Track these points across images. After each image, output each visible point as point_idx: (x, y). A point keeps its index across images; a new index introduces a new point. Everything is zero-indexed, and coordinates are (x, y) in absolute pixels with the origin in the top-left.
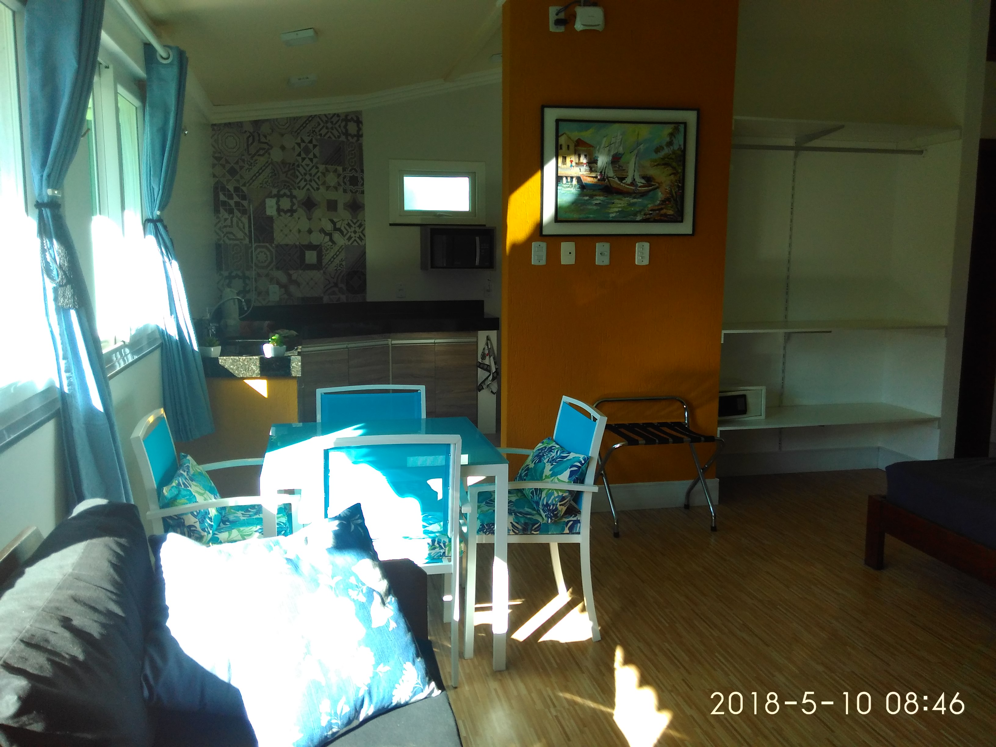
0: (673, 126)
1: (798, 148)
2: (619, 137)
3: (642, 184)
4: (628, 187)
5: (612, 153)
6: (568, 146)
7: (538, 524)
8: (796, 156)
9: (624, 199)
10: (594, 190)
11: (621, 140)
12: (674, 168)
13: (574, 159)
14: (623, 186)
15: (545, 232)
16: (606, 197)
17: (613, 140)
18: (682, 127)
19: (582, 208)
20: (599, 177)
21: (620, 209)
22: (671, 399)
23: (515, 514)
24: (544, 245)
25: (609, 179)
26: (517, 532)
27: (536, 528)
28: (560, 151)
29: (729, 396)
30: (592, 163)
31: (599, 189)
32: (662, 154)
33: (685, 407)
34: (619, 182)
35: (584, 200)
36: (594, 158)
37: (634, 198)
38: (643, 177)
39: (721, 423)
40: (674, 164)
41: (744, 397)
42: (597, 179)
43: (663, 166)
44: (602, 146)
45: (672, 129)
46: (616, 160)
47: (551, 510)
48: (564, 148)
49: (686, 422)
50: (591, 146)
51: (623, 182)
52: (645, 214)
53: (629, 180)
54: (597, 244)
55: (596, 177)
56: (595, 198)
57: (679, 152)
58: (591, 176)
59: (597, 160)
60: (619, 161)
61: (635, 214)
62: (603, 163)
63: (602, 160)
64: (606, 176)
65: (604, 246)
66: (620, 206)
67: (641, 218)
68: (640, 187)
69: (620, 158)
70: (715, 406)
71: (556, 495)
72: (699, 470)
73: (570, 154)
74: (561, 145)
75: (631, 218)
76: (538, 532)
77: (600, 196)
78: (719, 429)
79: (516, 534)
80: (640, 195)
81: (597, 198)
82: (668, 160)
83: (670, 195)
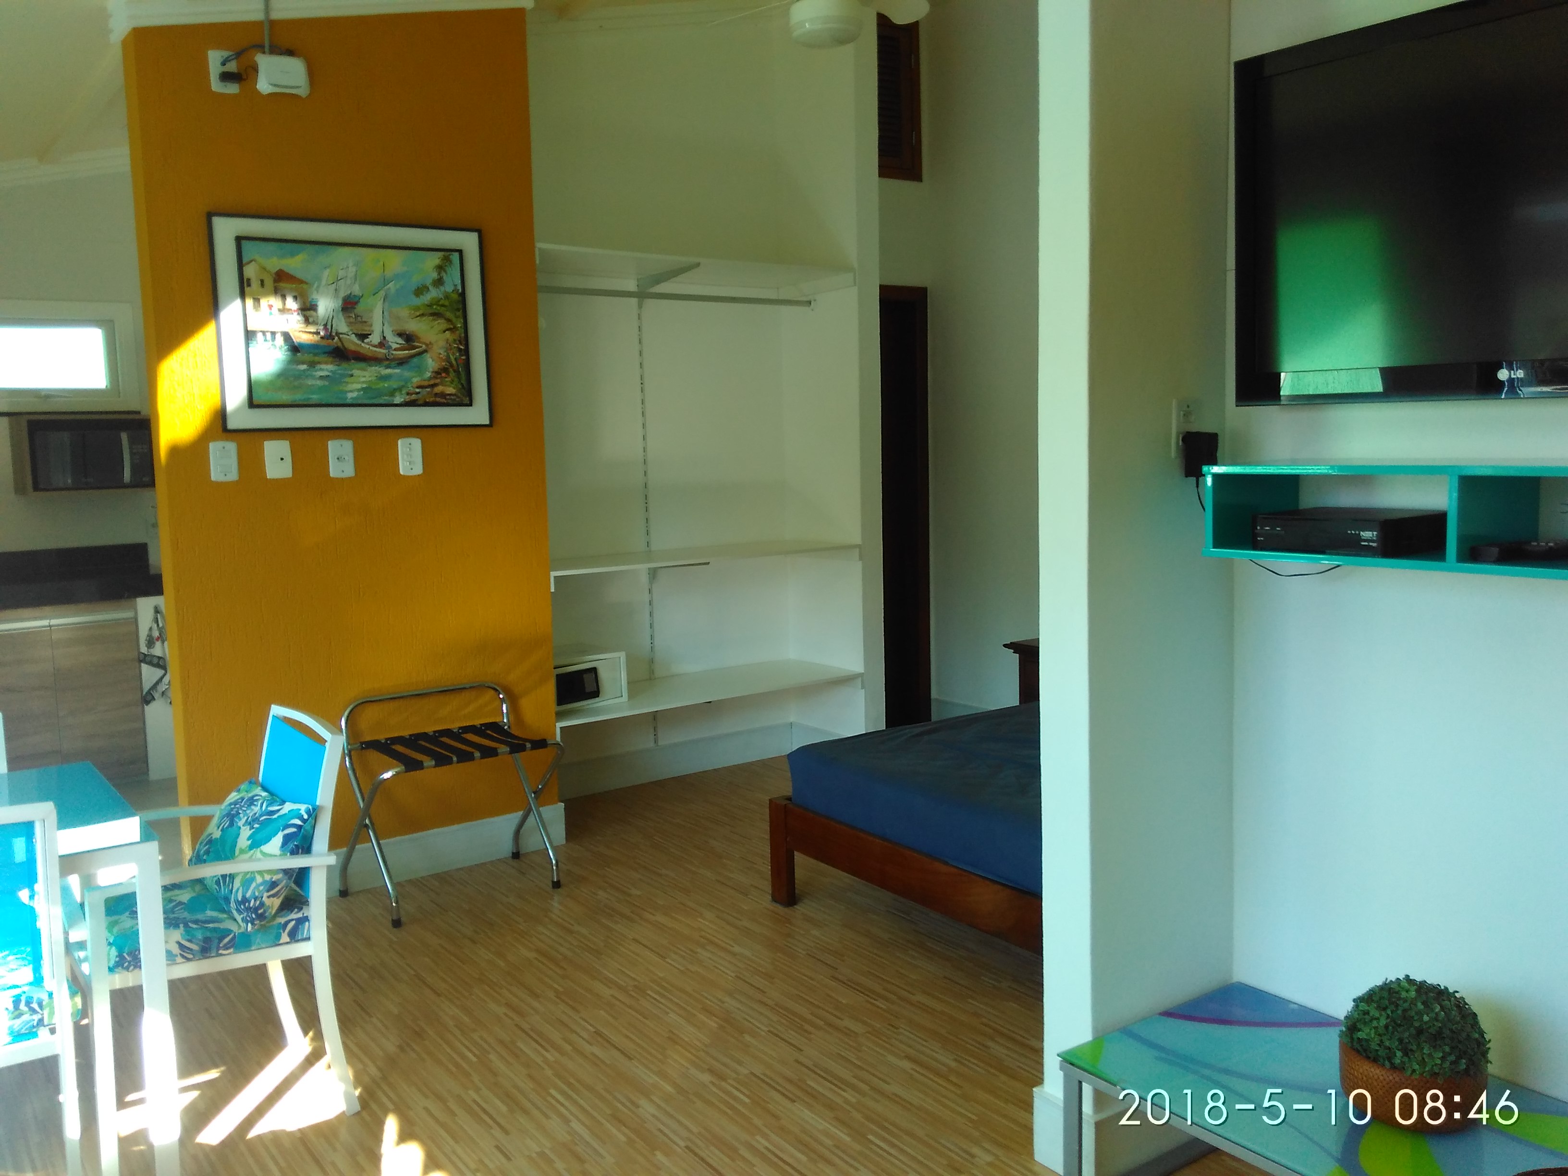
0: (440, 254)
1: (642, 295)
2: (352, 270)
3: (398, 346)
4: (375, 349)
5: (342, 294)
6: (262, 281)
7: (231, 937)
8: (640, 306)
9: (370, 369)
10: (315, 355)
11: (356, 275)
12: (449, 320)
13: (275, 302)
14: (365, 347)
15: (232, 425)
16: (338, 366)
17: (341, 274)
18: (455, 257)
19: (296, 383)
20: (322, 333)
21: (364, 386)
22: (479, 687)
23: (186, 925)
24: (231, 447)
25: (341, 336)
26: (190, 956)
27: (225, 945)
28: (247, 289)
29: (570, 673)
30: (307, 310)
31: (325, 353)
32: (427, 298)
33: (501, 696)
34: (359, 342)
35: (299, 370)
36: (310, 302)
37: (387, 367)
38: (400, 335)
39: (560, 716)
40: (449, 315)
41: (594, 670)
42: (319, 336)
43: (431, 318)
44: (324, 282)
45: (440, 260)
46: (349, 305)
47: (251, 908)
48: (255, 284)
49: (505, 721)
50: (301, 282)
51: (365, 341)
52: (408, 394)
53: (375, 338)
54: (329, 442)
55: (318, 333)
56: (318, 367)
57: (455, 296)
58: (307, 330)
59: (316, 305)
60: (355, 308)
61: (392, 393)
62: (327, 310)
63: (325, 305)
64: (334, 330)
65: (342, 445)
66: (363, 379)
67: (402, 400)
68: (395, 350)
69: (356, 303)
70: (550, 690)
71: (259, 879)
72: (529, 795)
73: (266, 294)
74: (249, 280)
75: (385, 399)
76: (231, 950)
77: (326, 363)
78: (559, 725)
79: (188, 960)
80: (397, 362)
81: (323, 366)
82: (439, 308)
83: (448, 364)
